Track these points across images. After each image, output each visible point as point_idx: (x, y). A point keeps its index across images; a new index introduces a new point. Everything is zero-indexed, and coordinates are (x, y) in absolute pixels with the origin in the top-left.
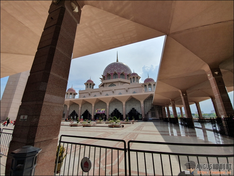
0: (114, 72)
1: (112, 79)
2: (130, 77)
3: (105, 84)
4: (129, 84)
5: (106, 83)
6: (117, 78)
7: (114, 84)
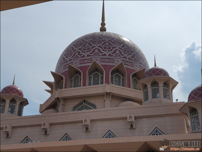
0: (90, 64)
1: (84, 85)
2: (142, 81)
3: (62, 102)
4: (140, 102)
5: (66, 99)
6: (102, 83)
7: (92, 101)
